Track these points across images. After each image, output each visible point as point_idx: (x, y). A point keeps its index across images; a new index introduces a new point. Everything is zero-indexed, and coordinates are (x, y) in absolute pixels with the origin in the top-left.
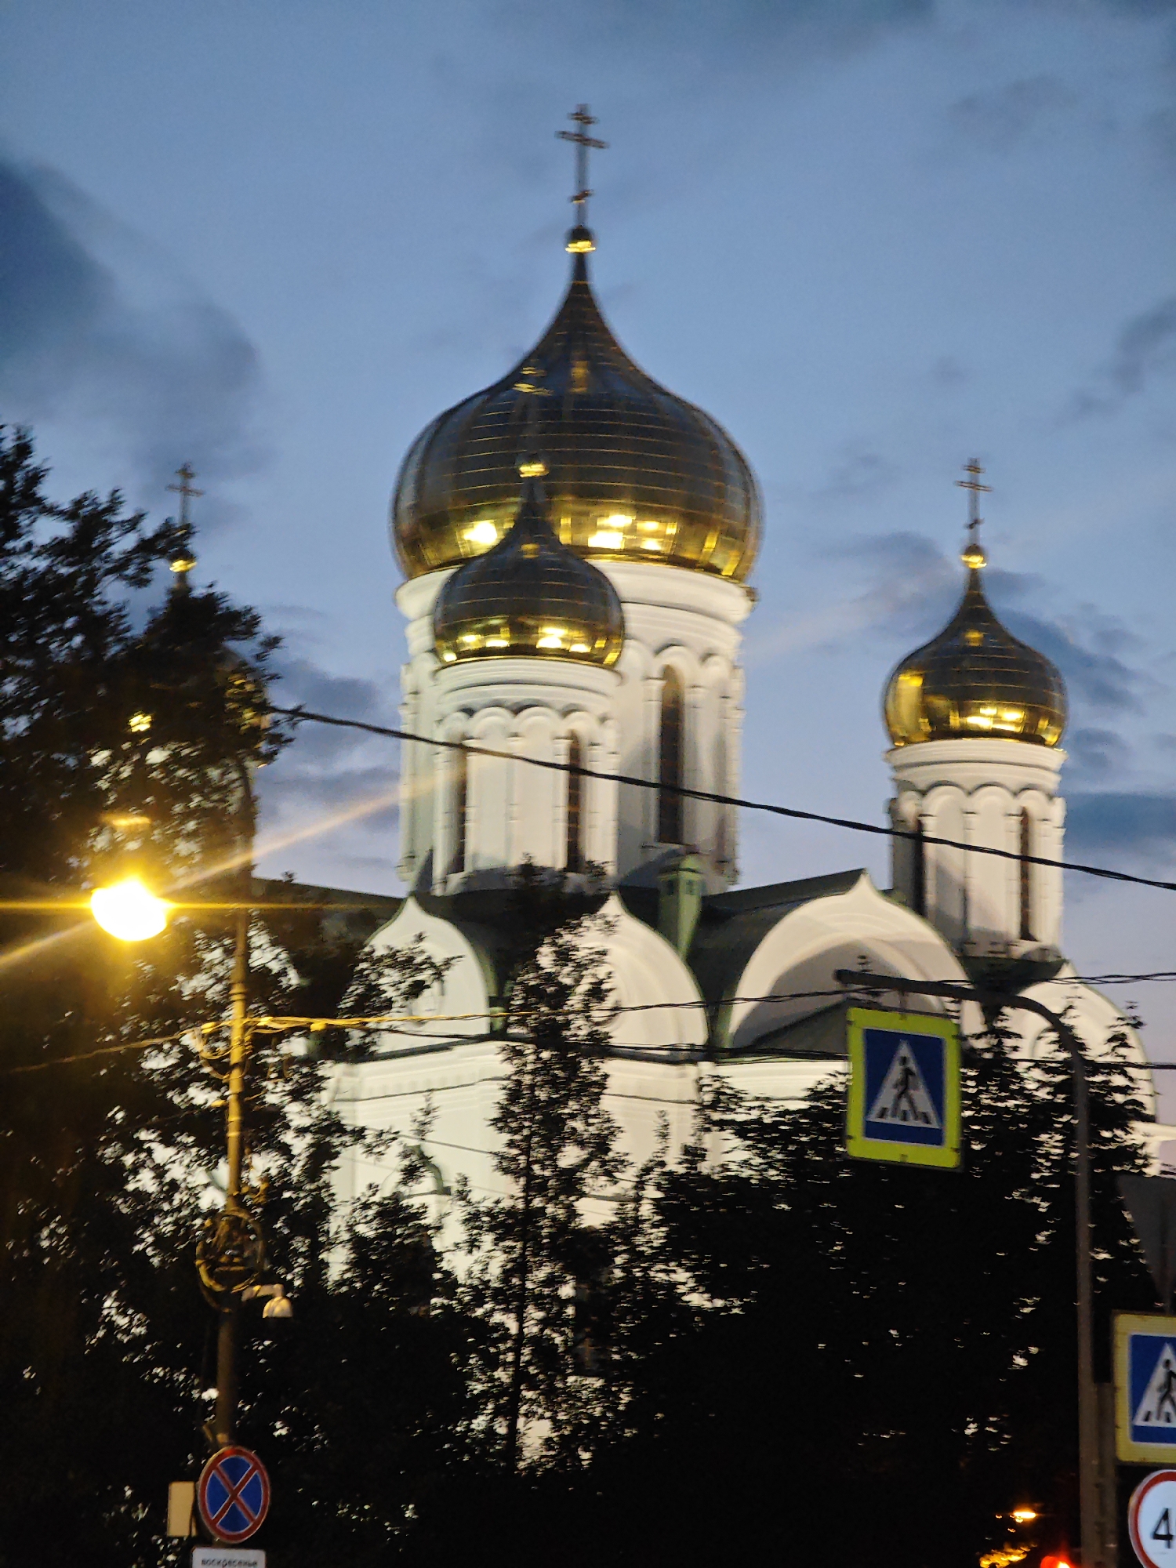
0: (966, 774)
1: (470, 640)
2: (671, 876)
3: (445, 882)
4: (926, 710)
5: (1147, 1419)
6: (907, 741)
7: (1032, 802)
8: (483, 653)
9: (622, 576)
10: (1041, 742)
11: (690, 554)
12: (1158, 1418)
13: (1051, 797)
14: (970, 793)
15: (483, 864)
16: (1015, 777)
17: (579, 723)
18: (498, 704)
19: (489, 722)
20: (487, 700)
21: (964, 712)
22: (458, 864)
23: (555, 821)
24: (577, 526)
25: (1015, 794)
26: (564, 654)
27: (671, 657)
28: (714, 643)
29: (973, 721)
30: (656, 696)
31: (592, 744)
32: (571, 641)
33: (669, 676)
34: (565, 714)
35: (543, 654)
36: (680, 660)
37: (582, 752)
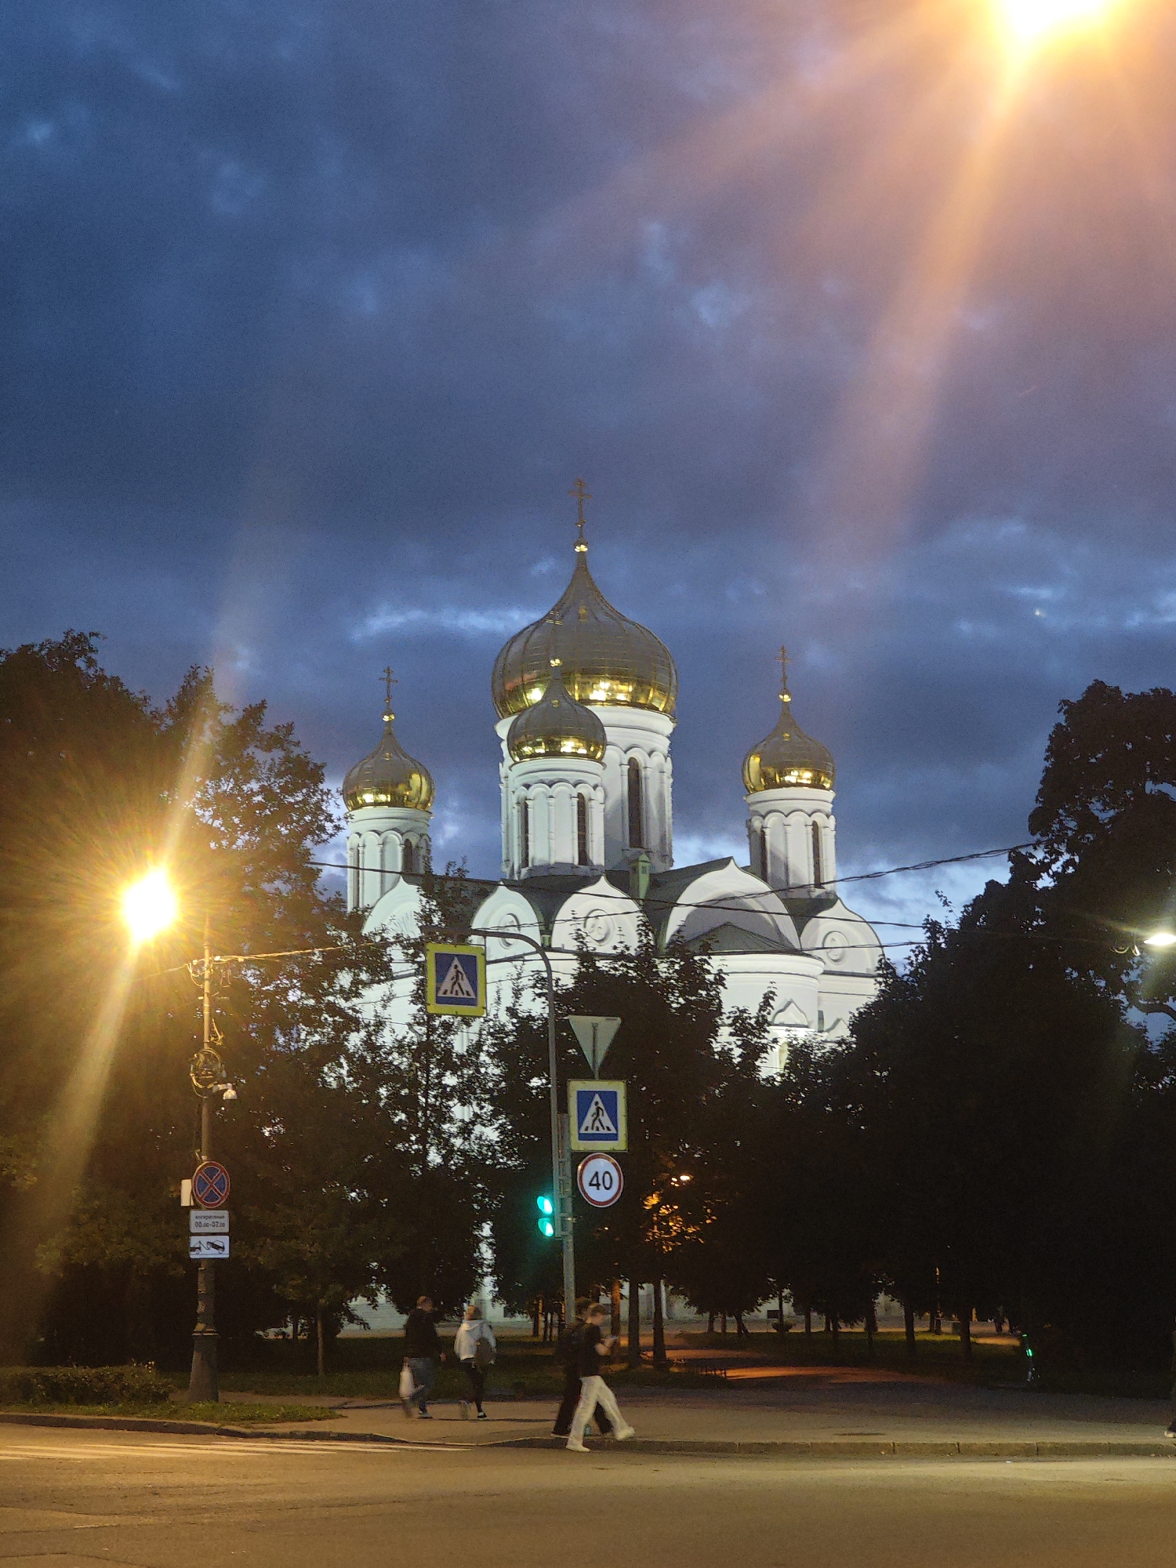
0: (785, 806)
1: (527, 750)
2: (635, 864)
3: (519, 873)
4: (764, 774)
5: (587, 1129)
6: (755, 790)
7: (819, 818)
8: (534, 756)
9: (603, 713)
10: (823, 788)
11: (642, 701)
12: (592, 1129)
13: (828, 816)
14: (786, 816)
15: (537, 863)
16: (809, 806)
17: (581, 789)
18: (542, 782)
19: (538, 790)
20: (536, 780)
21: (782, 774)
22: (525, 862)
23: (573, 839)
24: (582, 689)
25: (810, 816)
26: (575, 755)
27: (632, 754)
28: (655, 745)
29: (787, 778)
30: (626, 773)
31: (591, 800)
32: (577, 748)
33: (633, 763)
34: (575, 786)
35: (564, 755)
36: (638, 755)
37: (586, 803)
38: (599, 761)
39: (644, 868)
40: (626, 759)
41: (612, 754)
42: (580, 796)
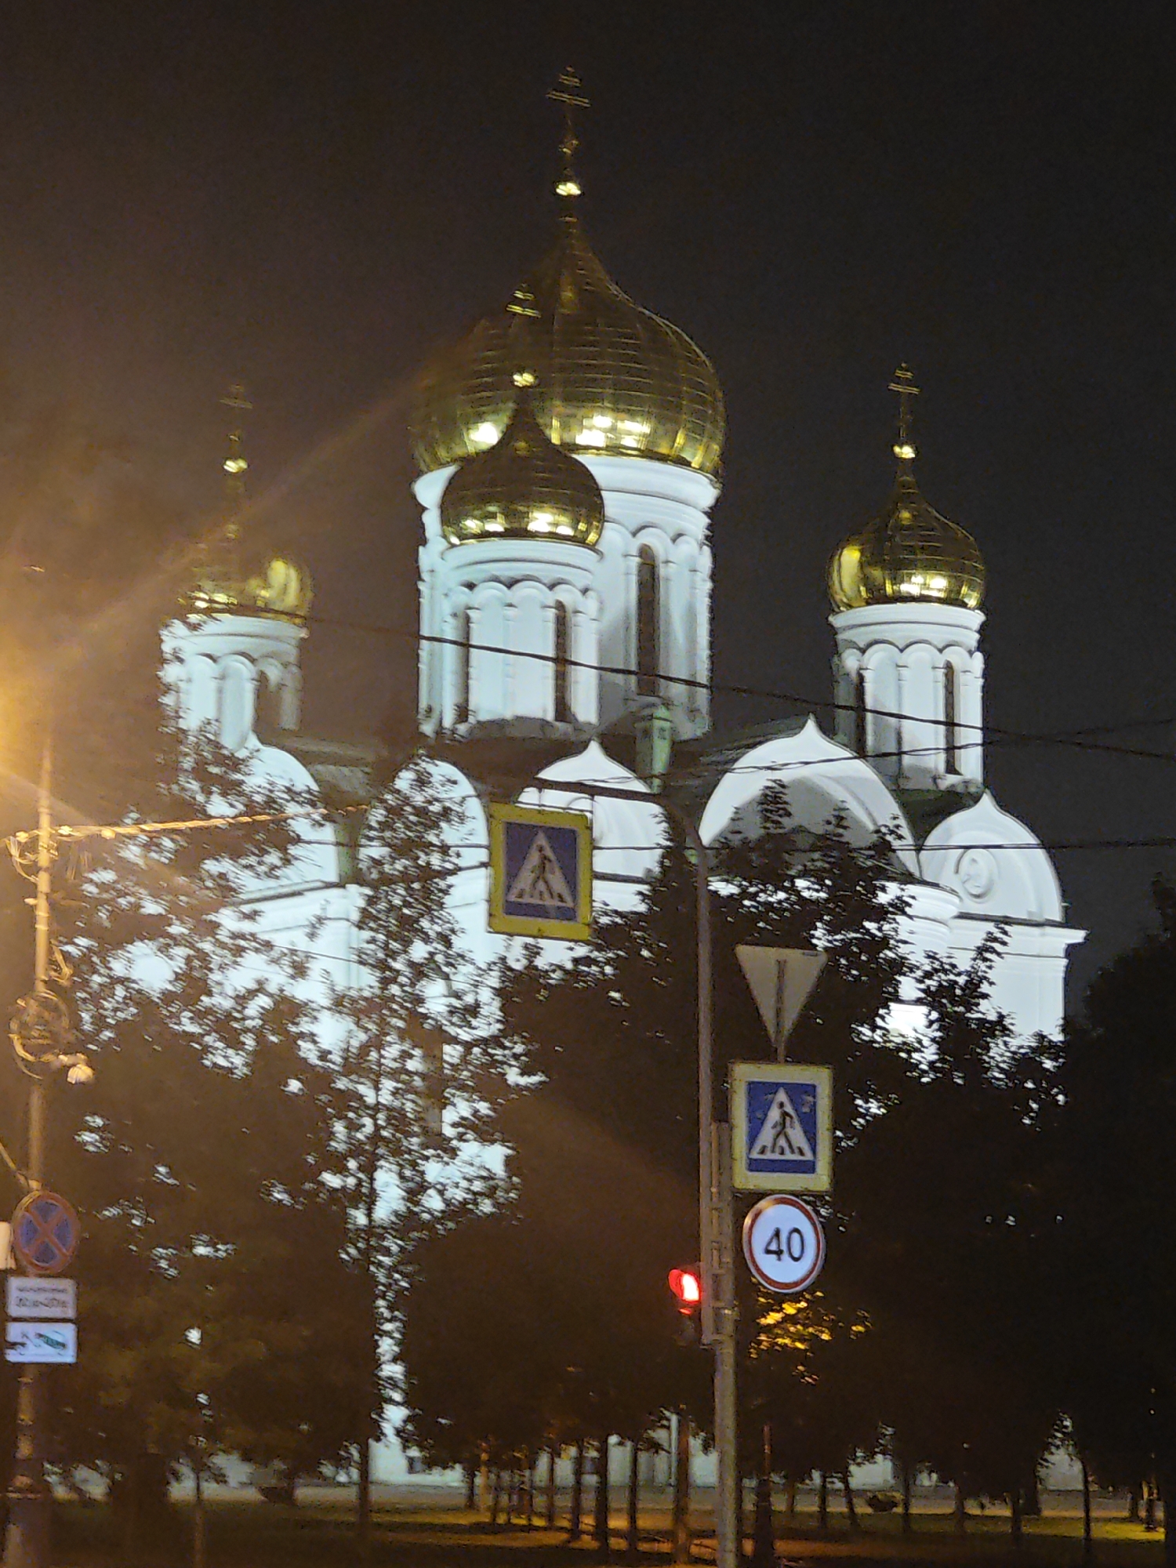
0: (899, 634)
2: (648, 724)
4: (866, 580)
5: (762, 1152)
6: (850, 606)
7: (956, 656)
8: (485, 535)
10: (964, 605)
11: (664, 449)
12: (773, 1151)
13: (971, 653)
14: (902, 651)
15: (484, 716)
16: (940, 636)
17: (563, 594)
18: (496, 579)
19: (488, 593)
21: (896, 580)
22: (463, 713)
24: (565, 426)
25: (941, 651)
26: (552, 536)
27: (645, 538)
28: (683, 525)
29: (905, 588)
30: (634, 570)
31: (576, 612)
32: (556, 525)
33: (646, 553)
34: (552, 587)
35: (533, 535)
36: (654, 540)
37: (568, 619)
38: (592, 547)
39: (662, 730)
40: (634, 545)
41: (613, 537)
42: (560, 606)
